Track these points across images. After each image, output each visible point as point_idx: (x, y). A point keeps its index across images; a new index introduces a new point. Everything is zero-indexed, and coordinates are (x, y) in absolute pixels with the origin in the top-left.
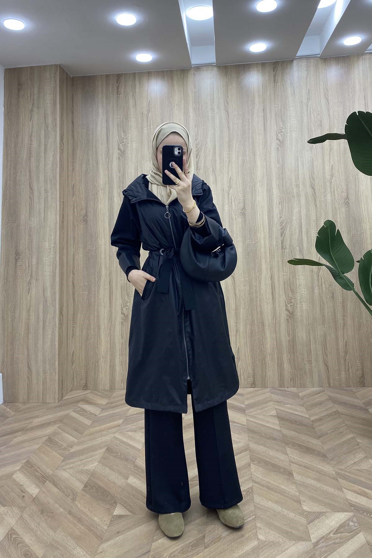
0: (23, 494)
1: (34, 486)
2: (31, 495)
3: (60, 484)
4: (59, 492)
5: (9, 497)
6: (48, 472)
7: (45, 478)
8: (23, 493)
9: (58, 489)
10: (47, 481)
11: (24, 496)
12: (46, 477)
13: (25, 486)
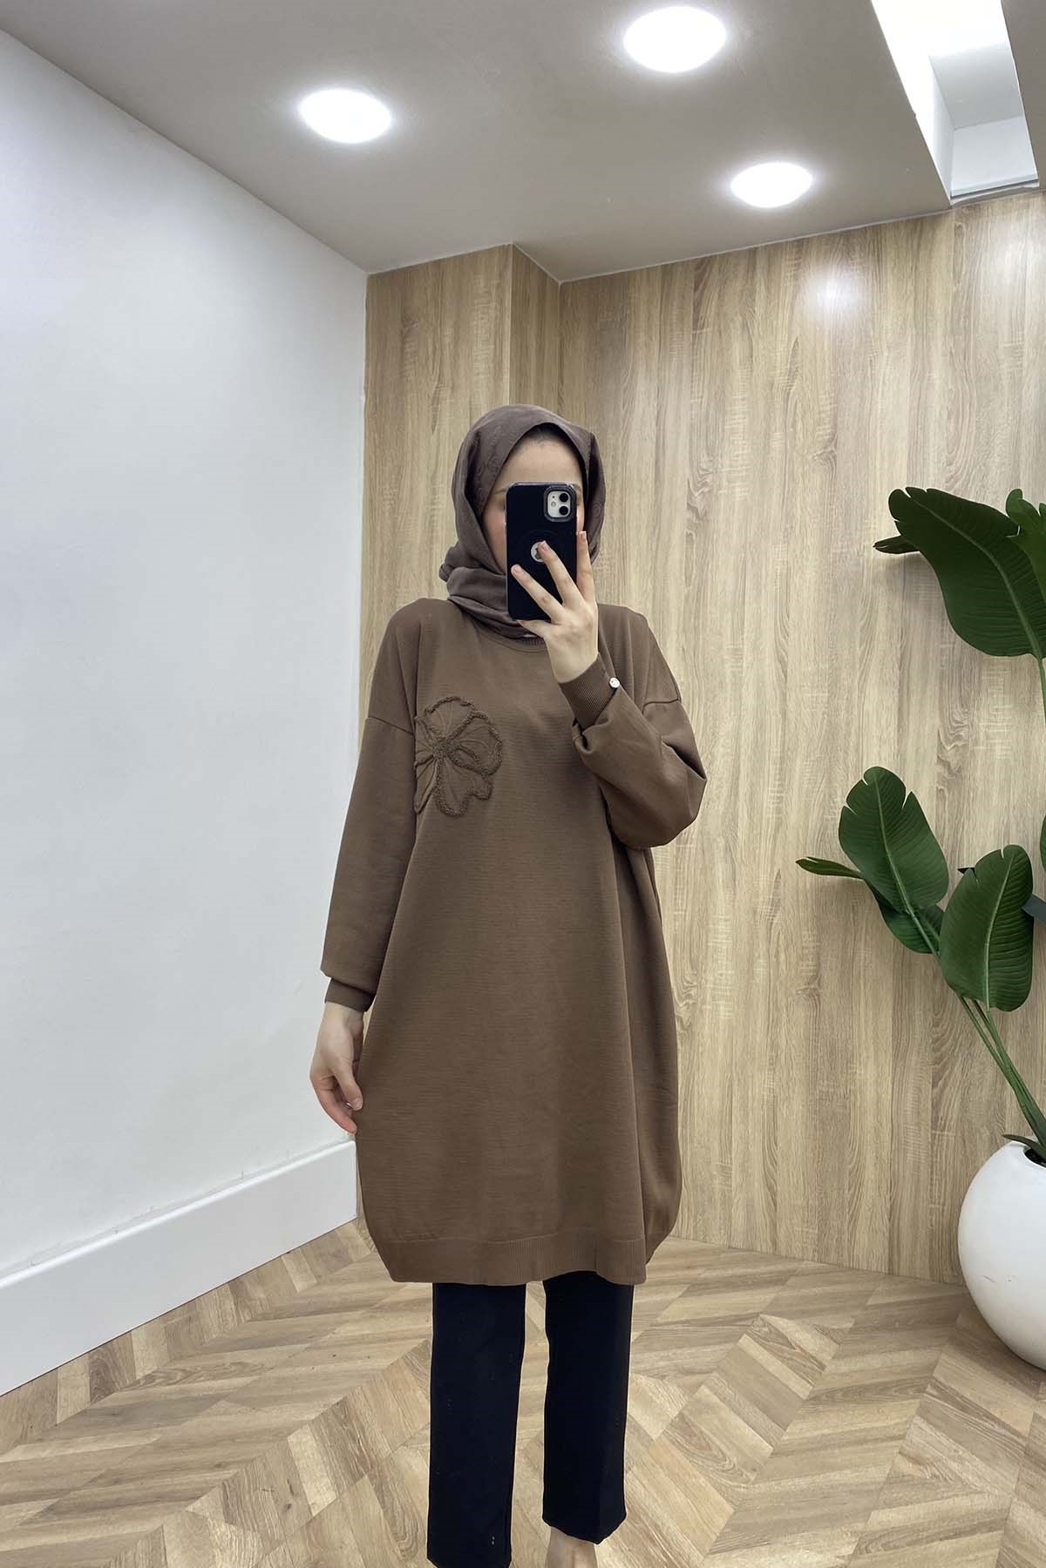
0: (291, 1501)
1: (327, 1481)
2: (309, 1508)
3: (395, 1495)
4: (382, 1518)
5: (254, 1499)
6: (380, 1447)
7: (364, 1464)
8: (290, 1495)
9: (383, 1508)
10: (366, 1477)
11: (289, 1506)
12: (369, 1462)
13: (305, 1477)
